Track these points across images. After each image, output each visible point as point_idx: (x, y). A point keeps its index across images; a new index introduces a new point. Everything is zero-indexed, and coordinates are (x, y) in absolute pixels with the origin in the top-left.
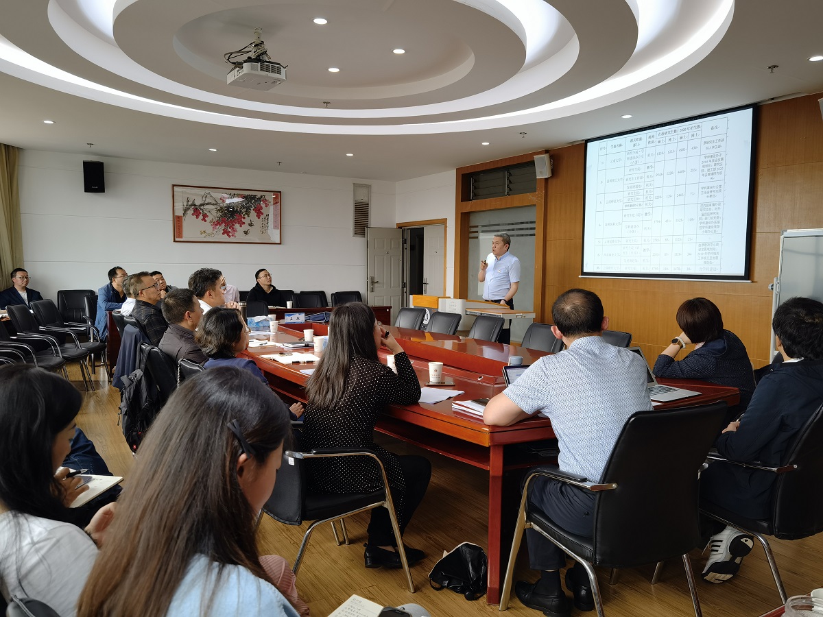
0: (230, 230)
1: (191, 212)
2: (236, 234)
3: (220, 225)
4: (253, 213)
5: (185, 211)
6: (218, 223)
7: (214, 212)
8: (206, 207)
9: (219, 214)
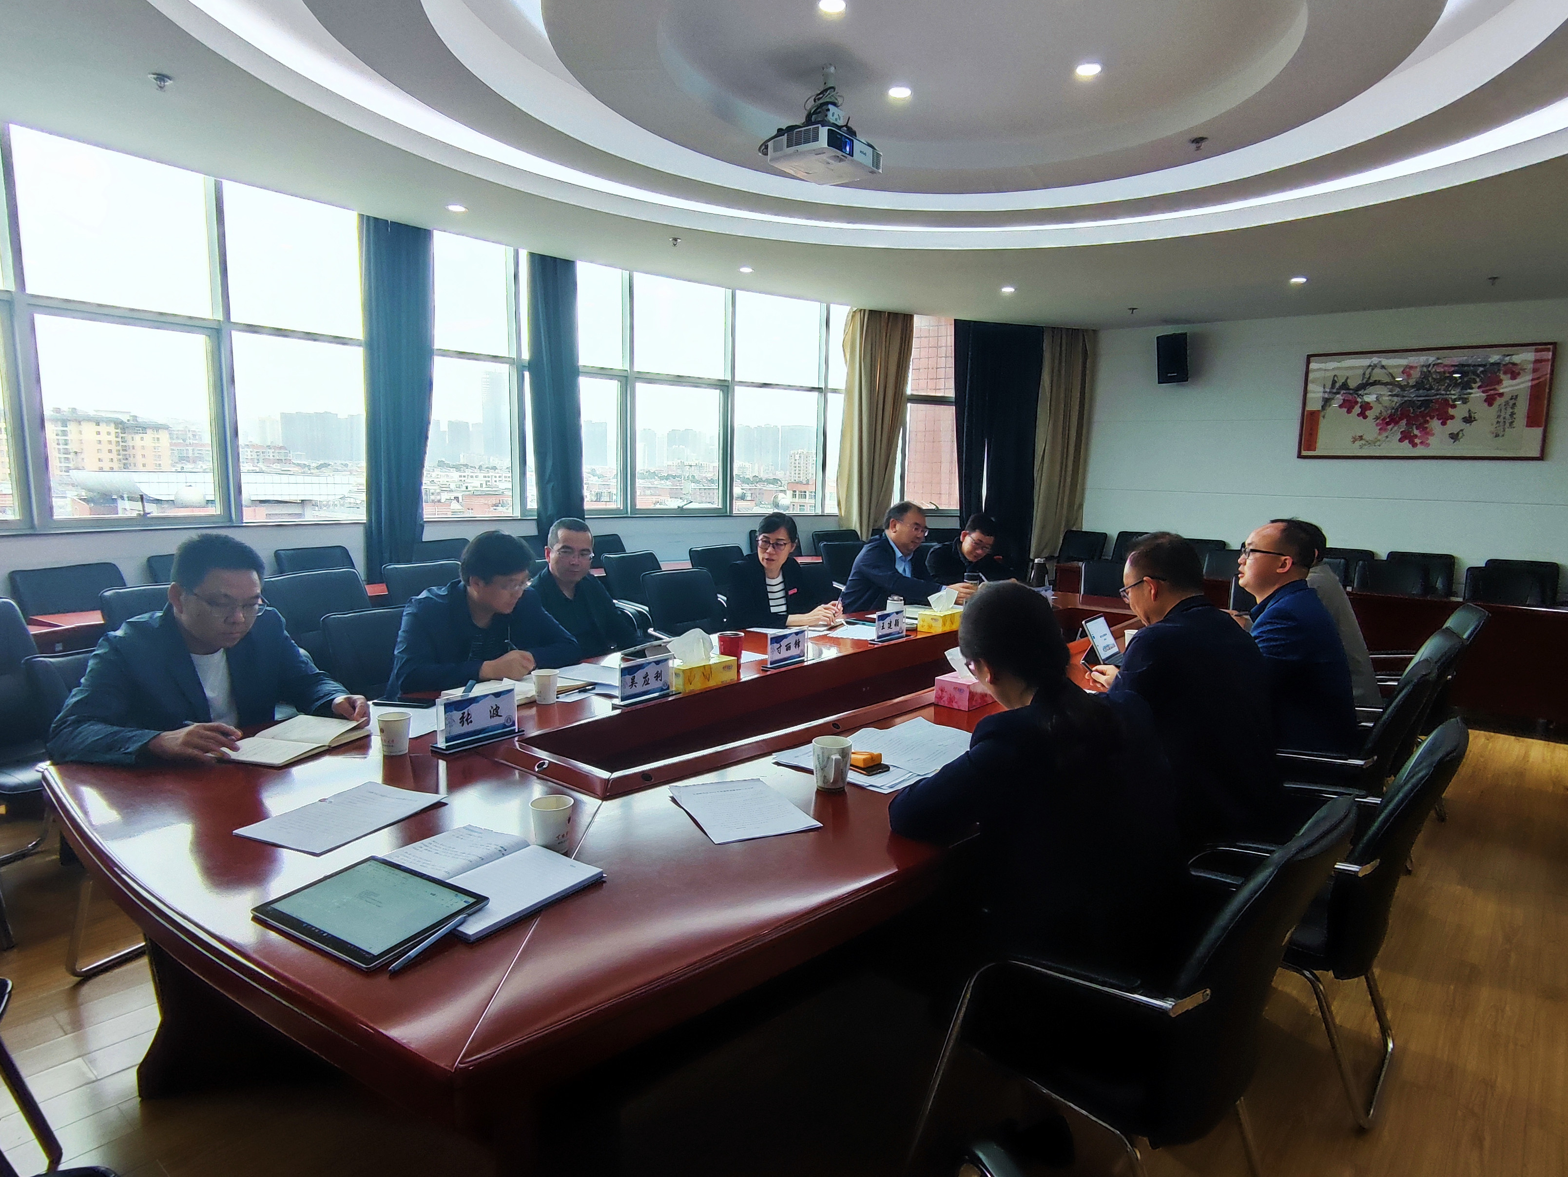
0: (1416, 432)
1: (1338, 401)
2: (1431, 440)
3: (1396, 423)
4: (1476, 394)
5: (1327, 402)
6: (1392, 420)
7: (1385, 400)
8: (1369, 390)
9: (1397, 402)
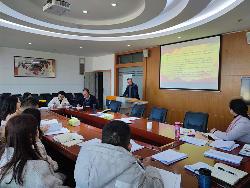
0: (36, 73)
1: (21, 66)
2: (39, 74)
4: (45, 67)
5: (19, 65)
6: (32, 70)
7: (30, 66)
8: (27, 64)
9: (32, 67)
